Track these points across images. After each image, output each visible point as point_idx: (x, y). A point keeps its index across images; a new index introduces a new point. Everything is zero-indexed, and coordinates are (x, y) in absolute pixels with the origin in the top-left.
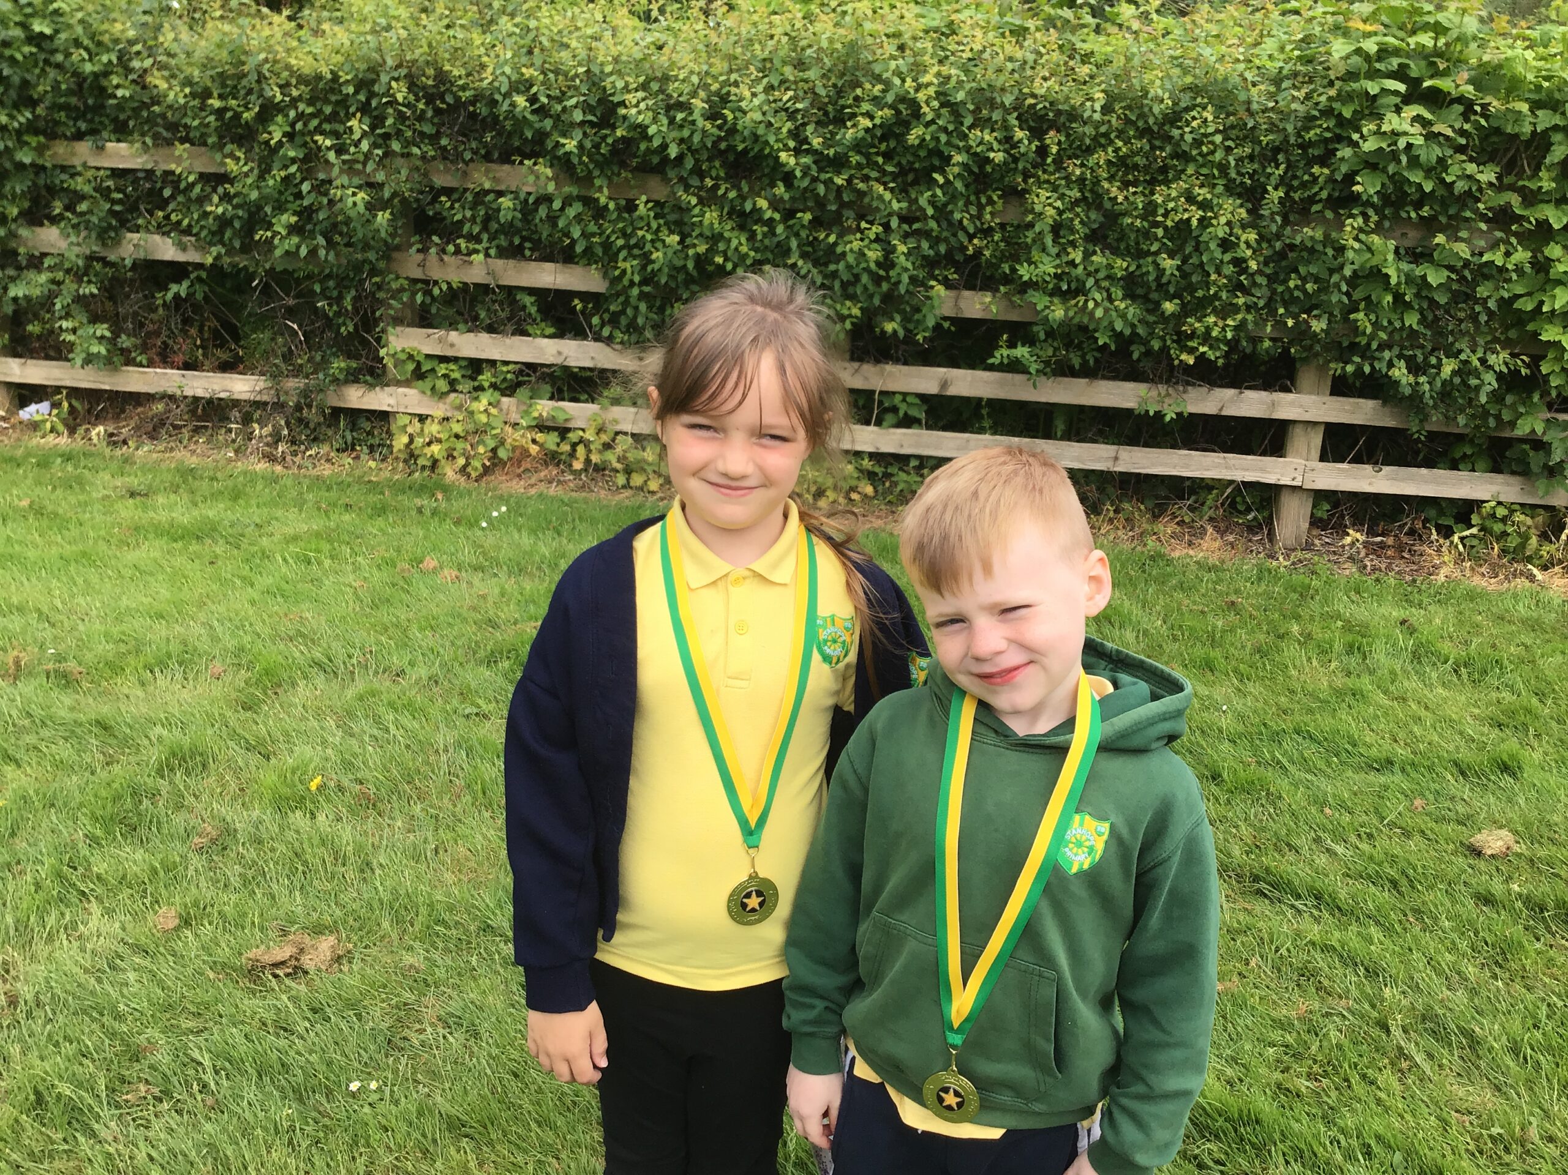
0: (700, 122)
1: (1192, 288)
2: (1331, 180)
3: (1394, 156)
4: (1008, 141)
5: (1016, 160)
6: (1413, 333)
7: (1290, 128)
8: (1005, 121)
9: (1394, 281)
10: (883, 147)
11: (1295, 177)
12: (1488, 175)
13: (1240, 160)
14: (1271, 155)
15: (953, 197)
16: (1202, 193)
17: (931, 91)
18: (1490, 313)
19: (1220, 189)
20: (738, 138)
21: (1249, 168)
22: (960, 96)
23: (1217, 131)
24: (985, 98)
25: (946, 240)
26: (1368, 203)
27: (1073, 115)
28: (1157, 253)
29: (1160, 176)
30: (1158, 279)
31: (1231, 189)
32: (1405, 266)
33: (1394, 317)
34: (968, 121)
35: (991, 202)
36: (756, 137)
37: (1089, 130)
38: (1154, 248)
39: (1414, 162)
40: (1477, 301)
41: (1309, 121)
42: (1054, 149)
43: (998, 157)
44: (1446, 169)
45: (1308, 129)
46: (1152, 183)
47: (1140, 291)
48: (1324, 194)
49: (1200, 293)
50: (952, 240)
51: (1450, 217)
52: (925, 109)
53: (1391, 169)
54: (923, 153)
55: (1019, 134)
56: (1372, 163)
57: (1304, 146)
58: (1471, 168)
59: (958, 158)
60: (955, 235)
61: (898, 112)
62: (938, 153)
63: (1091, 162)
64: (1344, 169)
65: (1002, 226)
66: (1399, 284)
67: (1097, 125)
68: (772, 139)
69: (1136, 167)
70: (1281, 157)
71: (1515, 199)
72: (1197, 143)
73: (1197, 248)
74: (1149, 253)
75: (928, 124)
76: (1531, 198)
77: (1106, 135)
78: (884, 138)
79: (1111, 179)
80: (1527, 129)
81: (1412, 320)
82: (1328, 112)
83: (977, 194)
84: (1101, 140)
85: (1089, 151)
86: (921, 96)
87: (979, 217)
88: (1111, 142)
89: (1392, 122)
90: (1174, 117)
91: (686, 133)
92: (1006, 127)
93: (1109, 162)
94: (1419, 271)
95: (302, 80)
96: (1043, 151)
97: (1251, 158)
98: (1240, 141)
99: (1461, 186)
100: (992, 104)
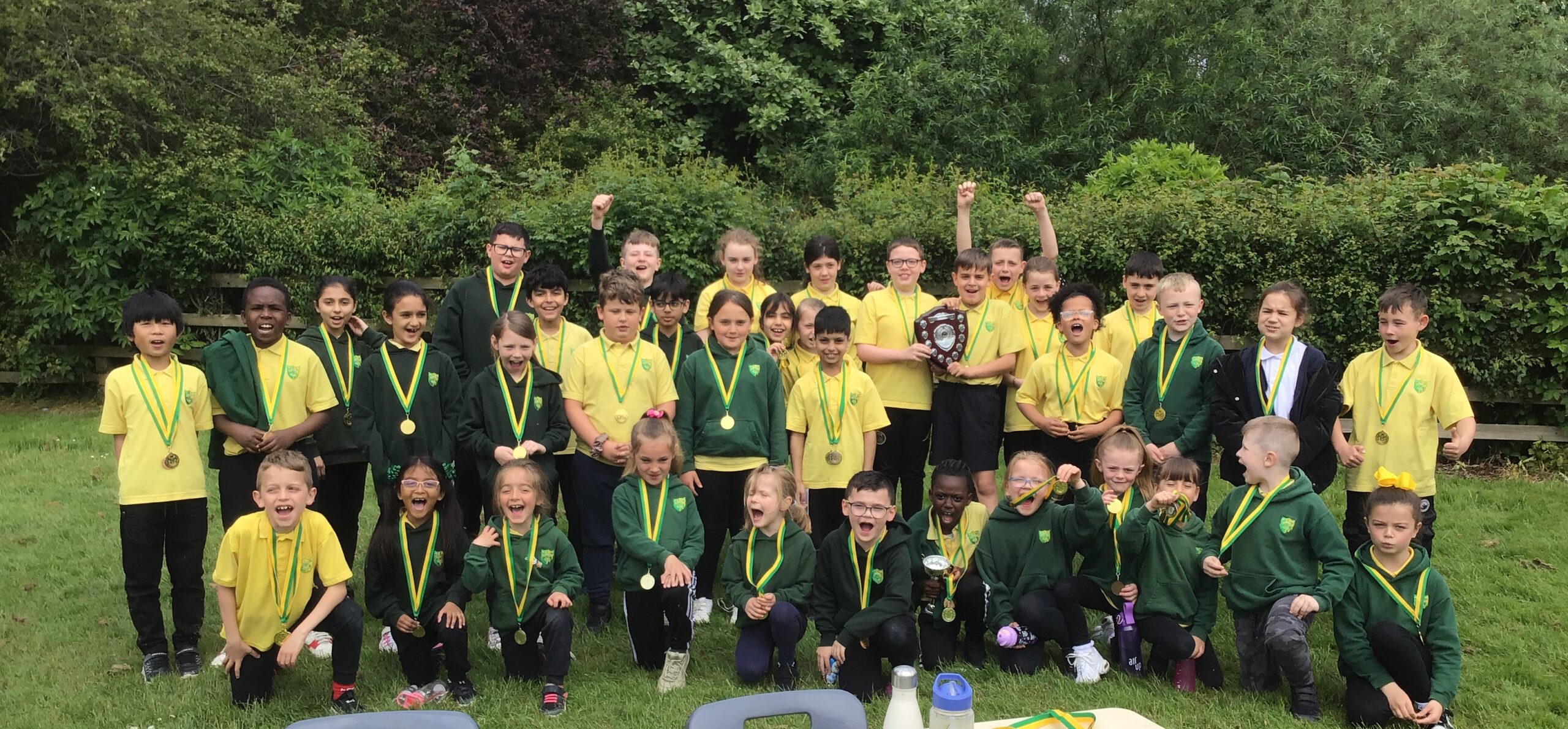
0: (1079, 256)
1: (1352, 329)
2: (1422, 270)
3: (1455, 256)
4: (1245, 258)
5: (1250, 267)
6: (1479, 349)
7: (1398, 246)
8: (1243, 248)
9: (1462, 320)
10: (1176, 263)
11: (1404, 269)
12: (1510, 264)
13: (1372, 262)
14: (1389, 259)
15: (1216, 287)
16: (1353, 280)
17: (1203, 235)
18: (1519, 335)
19: (1363, 277)
20: (1098, 263)
21: (1379, 266)
22: (1219, 237)
23: (1358, 249)
24: (1232, 239)
25: (1213, 309)
26: (1444, 281)
27: (1280, 244)
28: (1330, 311)
29: (1331, 272)
30: (1333, 324)
31: (1369, 277)
32: (1468, 313)
33: (1466, 339)
34: (1223, 249)
35: (1237, 288)
36: (1108, 262)
37: (1289, 251)
38: (1329, 308)
39: (1466, 259)
40: (1512, 329)
41: (1408, 242)
42: (1271, 261)
43: (1241, 266)
44: (1486, 262)
45: (1409, 245)
46: (1325, 276)
47: (1324, 331)
48: (1420, 278)
49: (1357, 331)
50: (1217, 309)
51: (1492, 287)
52: (1201, 244)
53: (1454, 263)
54: (1199, 266)
55: (1251, 254)
56: (1445, 261)
57: (1408, 254)
58: (1499, 261)
59: (1220, 267)
60: (1217, 306)
61: (1185, 246)
62: (1208, 265)
63: (1291, 266)
64: (1429, 264)
65: (1243, 300)
66: (1465, 321)
67: (1293, 248)
68: (1118, 263)
69: (1316, 267)
70: (1395, 260)
71: (1525, 275)
72: (1348, 255)
73: (1353, 308)
74: (1326, 311)
75: (1201, 252)
76: (1535, 275)
77: (1299, 253)
78: (1177, 259)
79: (1303, 274)
80: (1527, 240)
81: (1477, 341)
82: (1418, 236)
83: (1229, 285)
84: (1296, 256)
85: (1290, 261)
86: (1197, 238)
87: (1231, 296)
88: (1302, 256)
89: (1453, 240)
90: (1335, 242)
91: (1071, 262)
92: (1243, 250)
93: (1301, 266)
94: (1476, 315)
95: (865, 246)
96: (1265, 262)
97: (1379, 260)
98: (1371, 253)
99: (1495, 270)
100: (1236, 240)
